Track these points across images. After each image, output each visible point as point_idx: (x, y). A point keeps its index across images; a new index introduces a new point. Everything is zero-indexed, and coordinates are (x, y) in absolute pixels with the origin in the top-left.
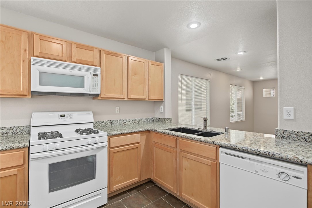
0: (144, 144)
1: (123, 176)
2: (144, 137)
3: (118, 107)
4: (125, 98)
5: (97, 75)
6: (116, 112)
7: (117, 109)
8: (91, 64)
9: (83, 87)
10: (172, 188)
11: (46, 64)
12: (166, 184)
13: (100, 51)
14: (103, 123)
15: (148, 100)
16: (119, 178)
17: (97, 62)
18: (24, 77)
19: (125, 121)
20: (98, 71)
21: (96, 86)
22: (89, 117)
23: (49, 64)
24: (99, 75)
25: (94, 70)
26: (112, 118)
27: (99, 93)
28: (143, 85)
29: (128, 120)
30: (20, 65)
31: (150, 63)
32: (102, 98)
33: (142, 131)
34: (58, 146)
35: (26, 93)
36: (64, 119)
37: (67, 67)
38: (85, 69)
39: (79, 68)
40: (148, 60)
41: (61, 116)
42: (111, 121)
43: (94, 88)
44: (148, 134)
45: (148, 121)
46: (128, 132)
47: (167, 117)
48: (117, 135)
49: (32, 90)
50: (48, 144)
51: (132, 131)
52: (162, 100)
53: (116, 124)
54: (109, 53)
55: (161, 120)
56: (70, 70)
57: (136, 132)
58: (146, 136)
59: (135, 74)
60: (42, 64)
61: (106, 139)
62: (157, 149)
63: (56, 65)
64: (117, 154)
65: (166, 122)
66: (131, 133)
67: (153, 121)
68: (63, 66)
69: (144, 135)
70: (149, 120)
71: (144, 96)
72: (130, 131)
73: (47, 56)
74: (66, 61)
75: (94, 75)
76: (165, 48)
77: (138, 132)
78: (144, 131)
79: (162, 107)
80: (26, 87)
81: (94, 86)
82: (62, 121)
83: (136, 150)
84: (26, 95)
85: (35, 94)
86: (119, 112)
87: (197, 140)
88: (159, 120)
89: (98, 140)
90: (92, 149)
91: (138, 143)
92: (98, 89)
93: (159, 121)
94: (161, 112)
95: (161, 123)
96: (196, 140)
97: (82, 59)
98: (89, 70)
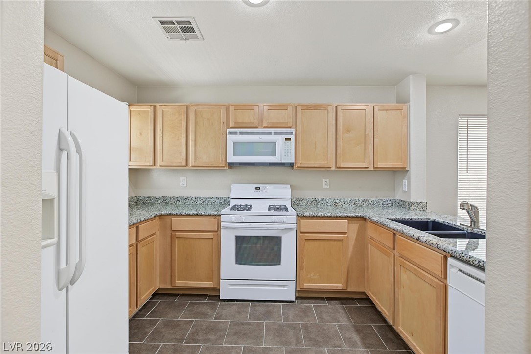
0: (355, 237)
1: (317, 275)
2: (355, 226)
3: (328, 180)
4: (330, 167)
5: (289, 139)
6: (324, 187)
7: (325, 182)
8: (284, 125)
9: (273, 154)
10: (387, 313)
11: (238, 134)
12: (381, 306)
13: (296, 107)
14: (305, 202)
15: (372, 169)
16: (312, 275)
17: (291, 122)
18: (223, 149)
19: (337, 201)
20: (291, 133)
21: (289, 153)
22: (285, 192)
23: (242, 134)
24: (293, 139)
25: (287, 132)
26: (317, 195)
27: (294, 162)
28: (364, 145)
29: (342, 200)
30: (220, 138)
31: (376, 108)
32: (298, 167)
33: (350, 217)
34: (243, 218)
35: (224, 165)
36: (260, 193)
37: (258, 134)
38: (276, 133)
39: (269, 133)
40: (373, 104)
41: (256, 188)
42: (316, 199)
43: (286, 155)
44: (362, 222)
45: (381, 204)
46: (326, 215)
47: (413, 199)
48: (309, 216)
49: (228, 161)
50: (236, 216)
51: (333, 215)
52: (405, 168)
53: (324, 204)
54: (306, 108)
55: (403, 204)
56: (261, 137)
57: (340, 217)
58: (358, 225)
59: (349, 130)
60: (235, 134)
61: (294, 219)
62: (373, 248)
63: (247, 134)
64: (310, 242)
65: (412, 208)
66: (331, 216)
67: (390, 205)
68: (253, 134)
69: (354, 224)
70: (381, 202)
71: (365, 162)
72: (329, 214)
73: (241, 126)
74: (257, 127)
75: (286, 139)
76: (411, 76)
77: (342, 217)
78: (354, 217)
79: (405, 181)
80: (224, 159)
81: (286, 153)
82: (257, 194)
83: (339, 242)
84: (224, 167)
85: (231, 165)
86: (328, 187)
87: (417, 239)
88: (401, 203)
89: (284, 219)
90: (278, 229)
91: (345, 233)
92: (291, 156)
93: (400, 206)
94: (404, 190)
95: (404, 209)
96: (415, 238)
97: (275, 122)
98: (281, 133)
